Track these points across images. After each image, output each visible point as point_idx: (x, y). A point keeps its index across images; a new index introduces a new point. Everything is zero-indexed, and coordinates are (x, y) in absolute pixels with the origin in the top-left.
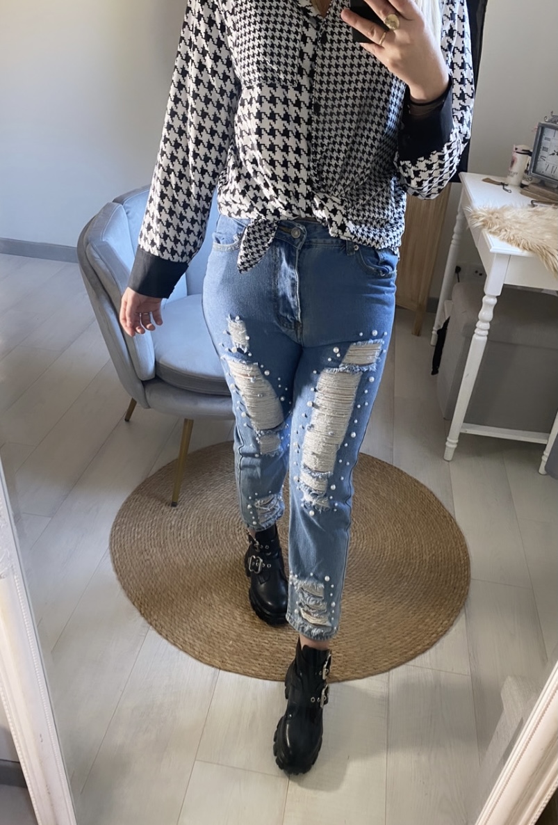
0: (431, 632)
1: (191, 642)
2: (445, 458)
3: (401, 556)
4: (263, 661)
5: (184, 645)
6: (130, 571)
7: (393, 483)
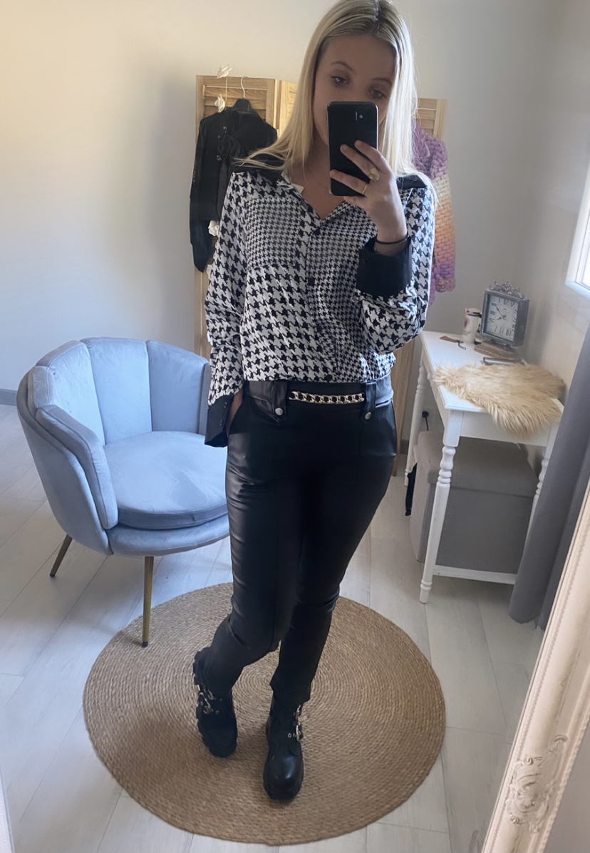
0: (407, 783)
1: (164, 804)
2: (420, 599)
3: (377, 703)
4: (238, 822)
5: (156, 809)
6: (104, 729)
7: (370, 626)
